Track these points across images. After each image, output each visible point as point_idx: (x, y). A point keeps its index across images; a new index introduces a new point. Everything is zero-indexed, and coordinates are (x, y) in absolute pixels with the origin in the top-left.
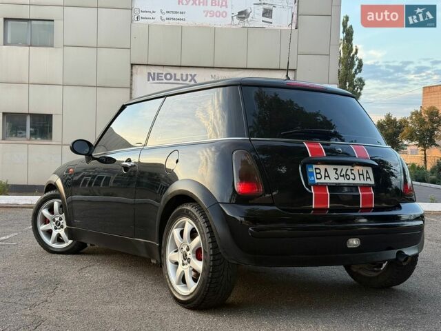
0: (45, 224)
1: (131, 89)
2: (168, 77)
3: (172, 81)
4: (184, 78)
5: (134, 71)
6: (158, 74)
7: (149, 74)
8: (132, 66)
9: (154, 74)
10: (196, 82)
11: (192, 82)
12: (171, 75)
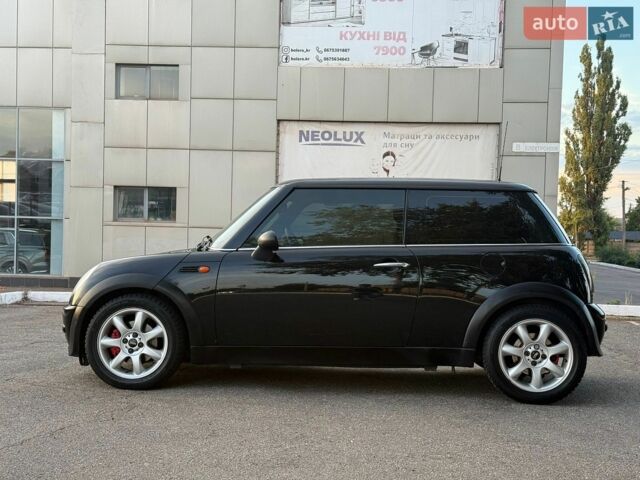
1: (278, 153)
2: (327, 136)
3: (332, 141)
4: (348, 137)
5: (281, 128)
6: (313, 132)
7: (301, 133)
8: (278, 126)
9: (308, 132)
10: (363, 142)
11: (359, 143)
12: (329, 133)
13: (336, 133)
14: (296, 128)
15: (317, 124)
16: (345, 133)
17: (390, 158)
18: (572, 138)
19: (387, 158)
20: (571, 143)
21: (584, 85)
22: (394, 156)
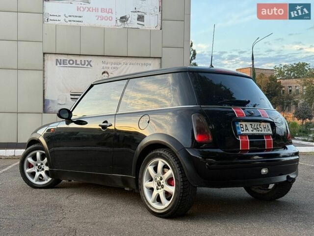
0: (30, 168)
1: (44, 71)
2: (71, 62)
3: (74, 65)
4: (83, 63)
5: (46, 58)
6: (64, 60)
7: (57, 60)
8: (44, 55)
9: (61, 60)
10: (91, 66)
11: (89, 66)
12: (73, 61)
13: (76, 61)
14: (54, 57)
15: (66, 56)
16: (81, 61)
17: (106, 74)
19: (104, 74)
22: (108, 74)
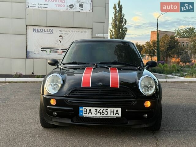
1: (26, 35)
2: (42, 30)
3: (43, 32)
4: (48, 31)
6: (37, 29)
7: (34, 29)
8: (26, 26)
9: (36, 29)
10: (53, 32)
11: (52, 33)
12: (43, 29)
13: (44, 29)
14: (32, 28)
15: (39, 27)
16: (47, 29)
17: (61, 37)
18: (112, 31)
20: (111, 33)
21: (115, 16)
